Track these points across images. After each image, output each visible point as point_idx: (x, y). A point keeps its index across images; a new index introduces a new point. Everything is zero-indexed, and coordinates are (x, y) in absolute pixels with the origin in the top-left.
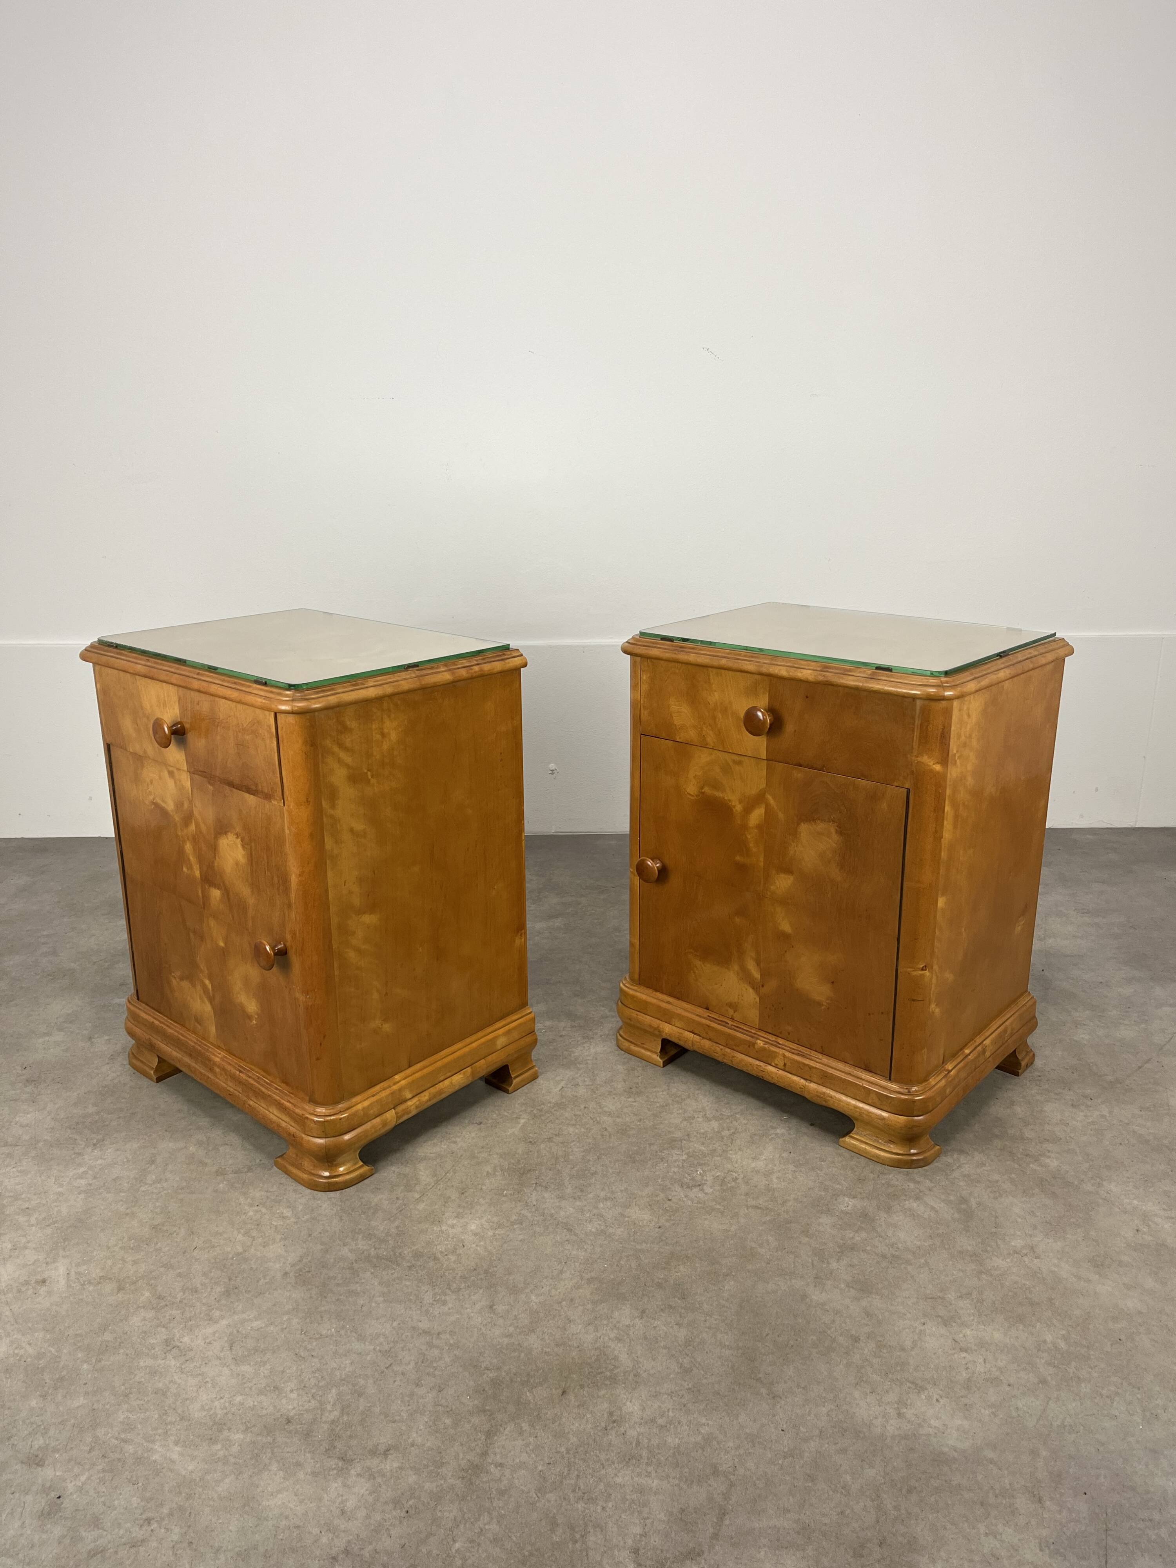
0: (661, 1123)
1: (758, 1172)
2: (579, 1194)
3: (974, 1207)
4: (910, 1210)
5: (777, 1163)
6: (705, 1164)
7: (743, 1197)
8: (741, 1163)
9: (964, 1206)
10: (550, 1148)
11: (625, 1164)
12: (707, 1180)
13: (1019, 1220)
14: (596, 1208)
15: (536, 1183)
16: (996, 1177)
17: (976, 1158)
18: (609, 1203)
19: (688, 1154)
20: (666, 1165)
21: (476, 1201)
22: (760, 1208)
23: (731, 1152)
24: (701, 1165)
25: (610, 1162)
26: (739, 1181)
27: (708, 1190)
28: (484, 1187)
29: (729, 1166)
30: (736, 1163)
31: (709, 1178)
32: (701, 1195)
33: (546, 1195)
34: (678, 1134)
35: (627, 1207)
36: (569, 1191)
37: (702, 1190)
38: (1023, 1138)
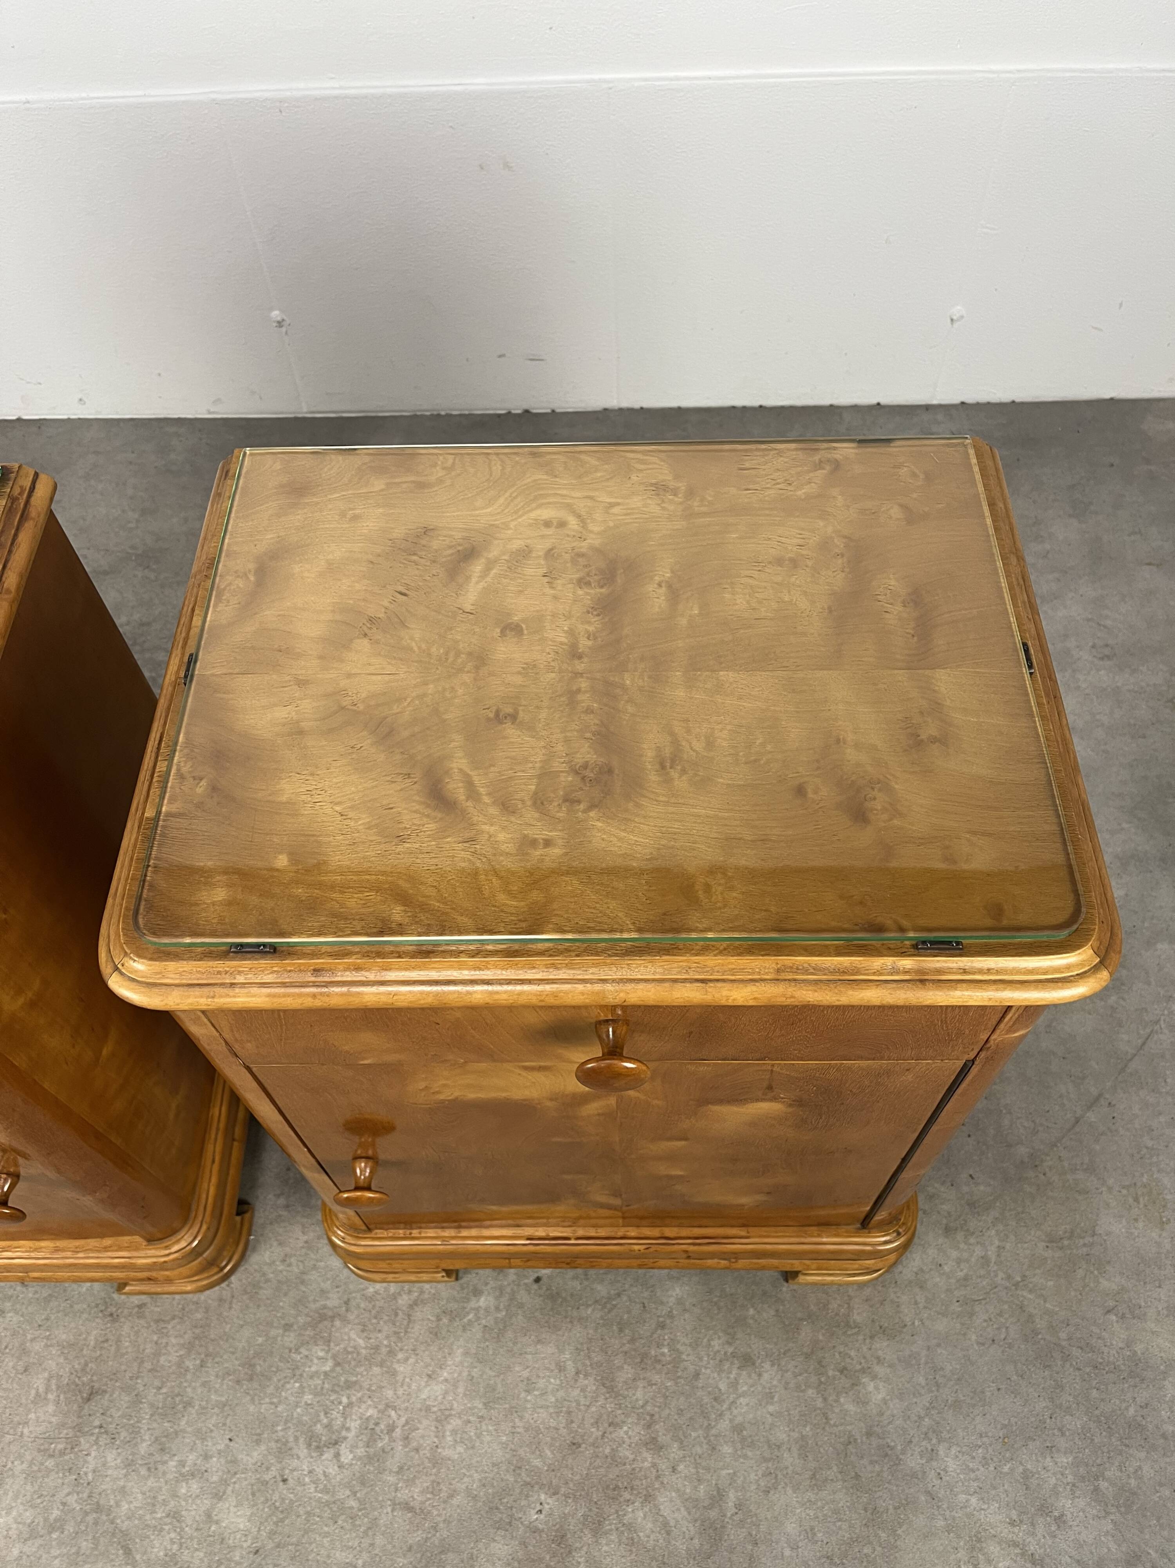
0: (314, 1267)
1: (428, 1409)
2: (157, 1457)
3: (729, 1515)
4: (630, 1527)
5: (461, 1390)
6: (356, 1382)
7: (392, 1479)
8: (409, 1386)
9: (713, 1514)
10: (137, 1333)
11: (238, 1382)
12: (348, 1429)
13: (787, 1552)
14: (175, 1495)
15: (101, 1427)
16: (781, 1435)
17: (766, 1376)
18: (195, 1486)
19: (334, 1357)
20: (297, 1385)
21: (10, 1465)
22: (411, 1509)
23: (400, 1356)
24: (349, 1385)
25: (217, 1376)
26: (398, 1432)
27: (347, 1457)
28: (26, 1431)
29: (389, 1393)
30: (402, 1385)
31: (354, 1424)
32: (333, 1470)
33: (111, 1457)
34: (334, 1301)
35: (219, 1496)
36: (143, 1448)
37: (337, 1455)
38: (848, 1325)
